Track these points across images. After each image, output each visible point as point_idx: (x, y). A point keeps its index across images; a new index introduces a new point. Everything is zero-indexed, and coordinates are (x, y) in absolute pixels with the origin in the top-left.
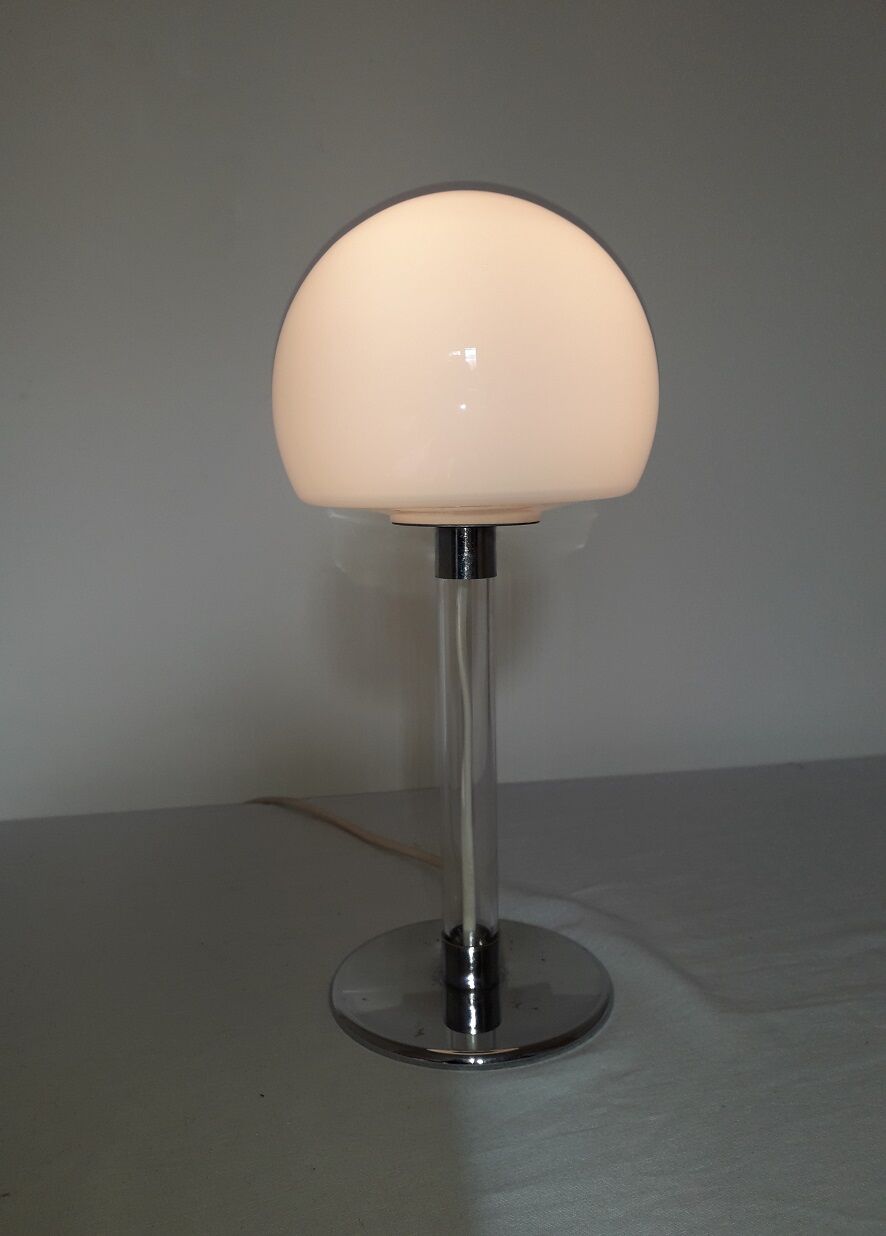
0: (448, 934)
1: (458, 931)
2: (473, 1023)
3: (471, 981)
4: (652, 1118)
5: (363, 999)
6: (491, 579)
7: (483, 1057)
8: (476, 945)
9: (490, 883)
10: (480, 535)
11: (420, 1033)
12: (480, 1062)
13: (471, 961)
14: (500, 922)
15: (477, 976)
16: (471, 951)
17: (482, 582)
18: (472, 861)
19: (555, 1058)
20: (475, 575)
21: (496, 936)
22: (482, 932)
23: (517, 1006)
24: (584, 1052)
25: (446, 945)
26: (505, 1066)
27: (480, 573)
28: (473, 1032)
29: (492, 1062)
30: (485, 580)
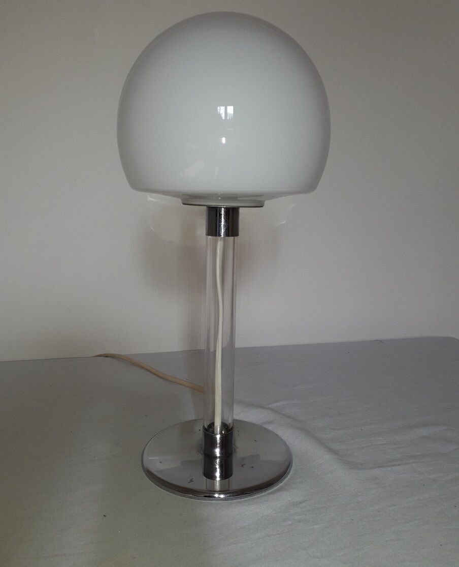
0: (206, 427)
1: (212, 425)
2: (218, 474)
3: (217, 451)
4: (315, 526)
5: (160, 463)
6: (236, 237)
7: (224, 494)
8: (221, 433)
9: (229, 401)
10: (231, 212)
11: (191, 481)
12: (222, 496)
13: (218, 442)
14: (234, 421)
15: (221, 450)
16: (218, 437)
17: (231, 238)
18: (220, 389)
19: (263, 494)
20: (228, 234)
21: (232, 428)
22: (224, 426)
23: (243, 466)
24: (278, 490)
25: (205, 433)
26: (237, 498)
27: (230, 233)
28: (218, 479)
29: (230, 496)
30: (233, 238)
